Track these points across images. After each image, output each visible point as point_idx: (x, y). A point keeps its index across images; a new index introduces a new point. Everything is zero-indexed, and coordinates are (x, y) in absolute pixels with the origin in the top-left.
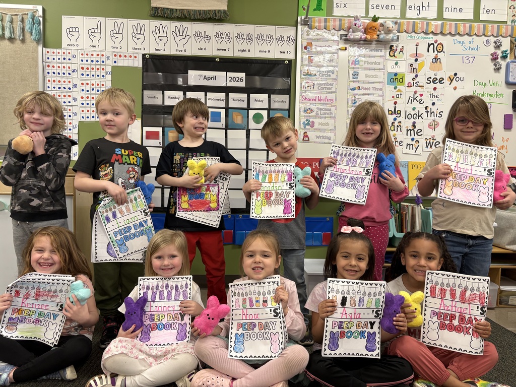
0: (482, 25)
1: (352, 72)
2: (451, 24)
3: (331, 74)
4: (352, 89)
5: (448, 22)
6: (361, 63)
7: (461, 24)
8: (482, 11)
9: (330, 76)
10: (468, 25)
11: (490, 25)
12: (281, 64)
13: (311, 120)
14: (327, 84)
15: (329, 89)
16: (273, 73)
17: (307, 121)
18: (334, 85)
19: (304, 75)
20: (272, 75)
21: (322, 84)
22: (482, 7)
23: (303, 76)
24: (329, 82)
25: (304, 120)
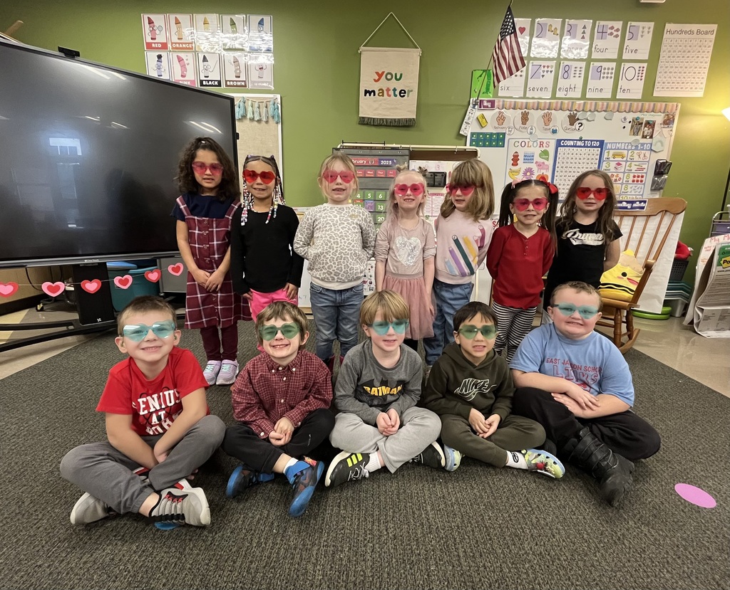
0: (617, 103)
2: (591, 103)
5: (589, 102)
7: (600, 103)
8: (619, 90)
10: (605, 104)
11: (624, 103)
22: (619, 87)
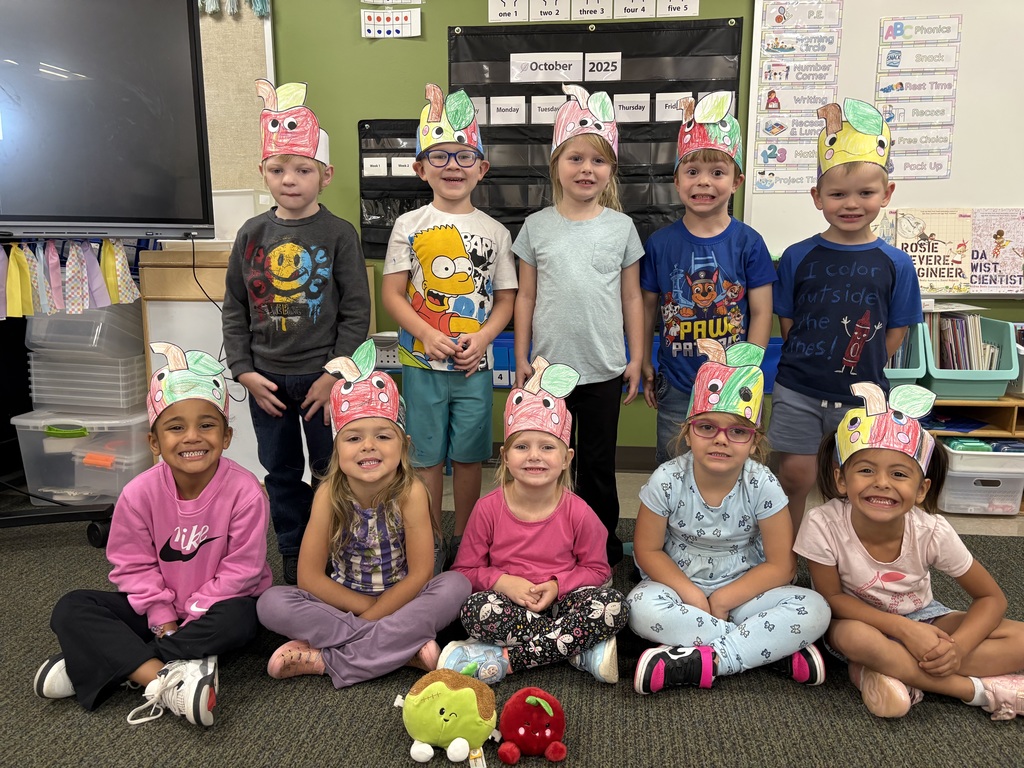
1: (886, 51)
3: (826, 44)
4: (886, 90)
6: (907, 32)
9: (824, 48)
12: (720, 27)
13: (779, 147)
14: (816, 68)
15: (821, 77)
16: (703, 49)
17: (770, 148)
18: (833, 68)
19: (768, 50)
20: (701, 53)
21: (807, 68)
23: (766, 53)
24: (821, 63)
25: (763, 147)
